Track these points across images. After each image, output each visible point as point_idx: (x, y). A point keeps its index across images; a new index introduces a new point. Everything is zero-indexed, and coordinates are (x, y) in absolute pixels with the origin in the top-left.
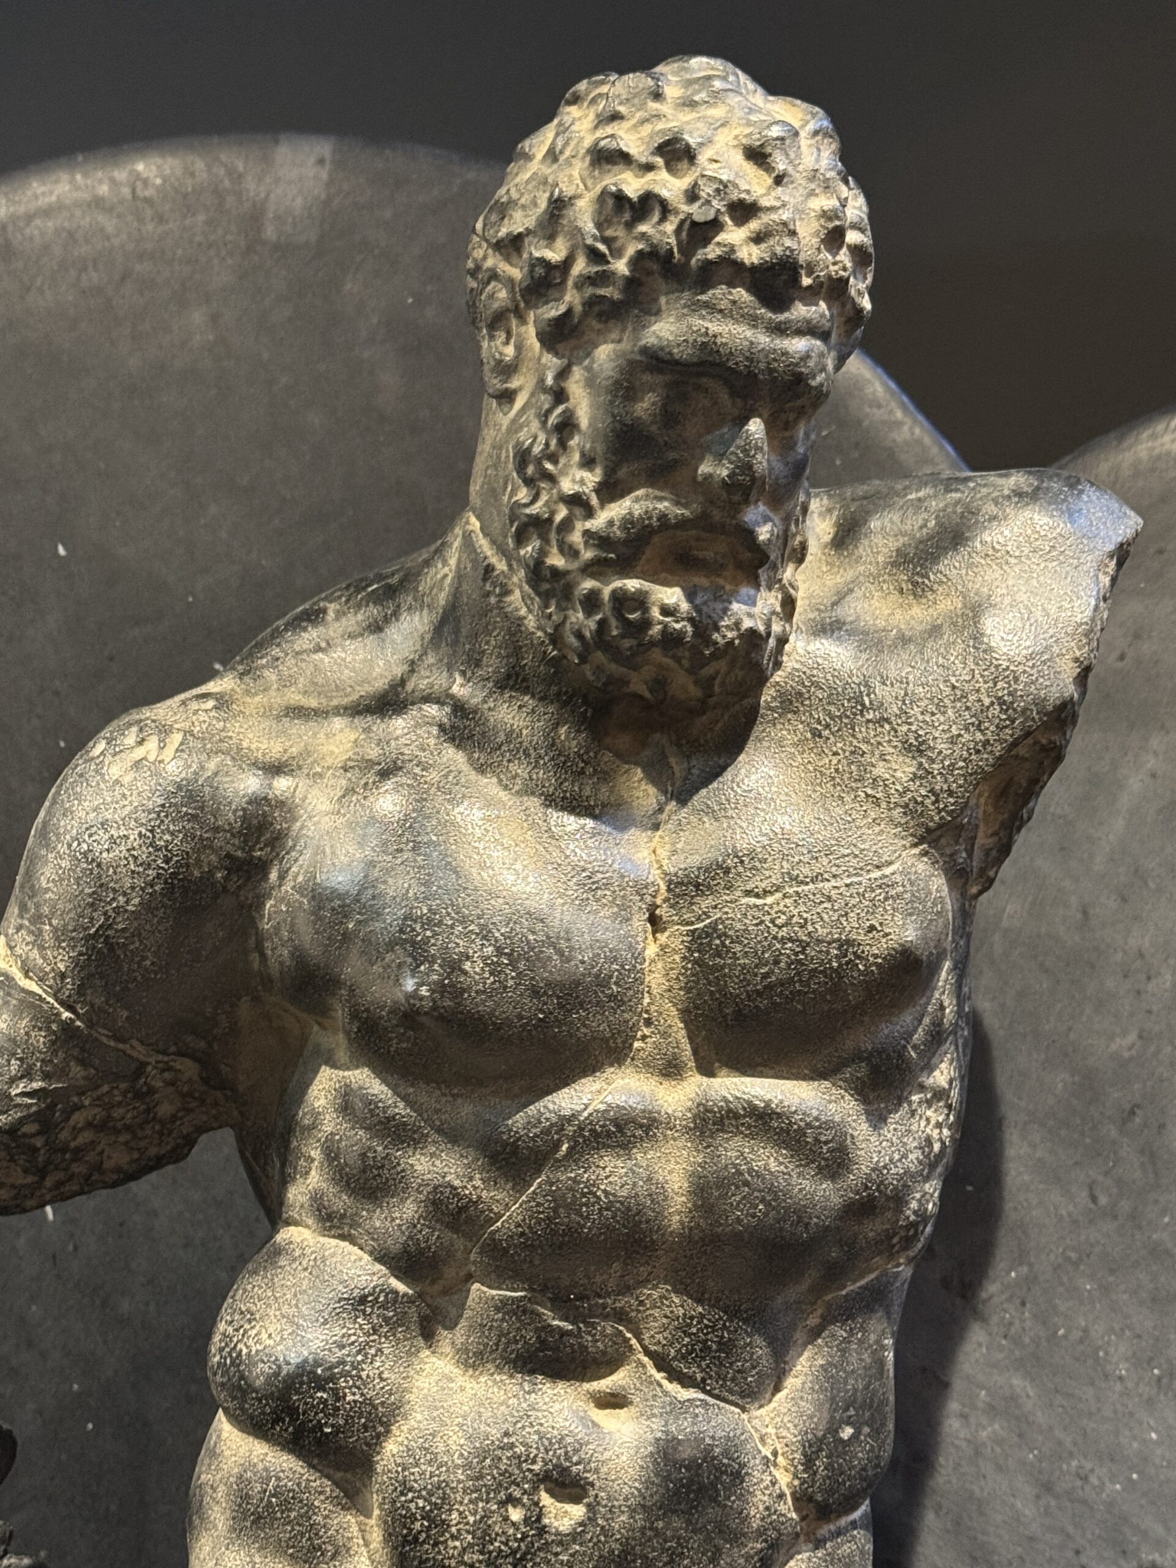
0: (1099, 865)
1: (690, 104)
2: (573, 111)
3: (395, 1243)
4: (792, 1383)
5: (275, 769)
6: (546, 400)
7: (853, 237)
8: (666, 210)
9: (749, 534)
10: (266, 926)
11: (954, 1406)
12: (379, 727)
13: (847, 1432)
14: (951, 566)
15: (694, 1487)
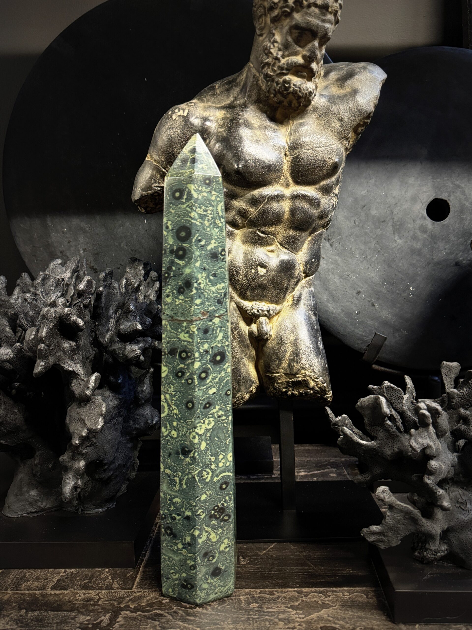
4: (304, 249)
14: (349, 82)
15: (286, 268)
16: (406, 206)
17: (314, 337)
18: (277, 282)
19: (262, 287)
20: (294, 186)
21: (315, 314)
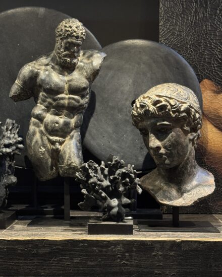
0: (106, 81)
1: (72, 23)
2: (64, 21)
3: (46, 106)
4: (75, 118)
6: (60, 44)
7: (83, 34)
8: (69, 31)
9: (75, 55)
10: (37, 81)
11: (90, 123)
12: (46, 67)
13: (78, 122)
15: (67, 124)
18: (63, 129)
20: (69, 94)
21: (79, 143)
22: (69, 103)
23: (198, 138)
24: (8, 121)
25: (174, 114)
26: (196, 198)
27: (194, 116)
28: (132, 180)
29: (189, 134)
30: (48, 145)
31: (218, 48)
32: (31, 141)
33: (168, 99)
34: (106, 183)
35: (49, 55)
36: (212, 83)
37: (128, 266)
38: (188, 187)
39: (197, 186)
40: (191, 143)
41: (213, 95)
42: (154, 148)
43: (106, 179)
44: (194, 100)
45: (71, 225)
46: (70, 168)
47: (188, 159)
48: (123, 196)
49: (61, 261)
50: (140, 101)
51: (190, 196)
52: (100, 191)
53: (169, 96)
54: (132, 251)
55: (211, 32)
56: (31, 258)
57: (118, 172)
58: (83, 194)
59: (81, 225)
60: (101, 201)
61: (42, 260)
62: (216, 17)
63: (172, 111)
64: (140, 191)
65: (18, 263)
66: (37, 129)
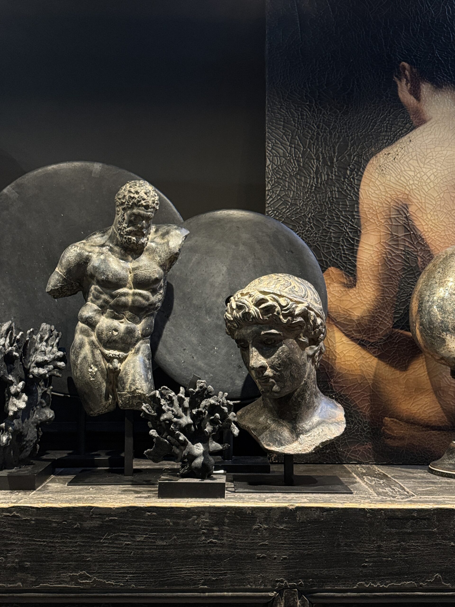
0: (189, 269)
1: (139, 187)
2: (128, 184)
3: (99, 304)
4: (142, 323)
5: (90, 252)
6: (122, 216)
7: (156, 202)
8: (136, 199)
9: (143, 232)
10: (88, 269)
11: (165, 330)
12: (102, 248)
13: (147, 328)
14: (167, 236)
15: (130, 332)
16: (214, 299)
17: (146, 372)
18: (124, 339)
19: (115, 341)
20: (135, 289)
21: (149, 359)
22: (133, 301)
23: (321, 353)
24: (44, 326)
25: (285, 319)
26: (318, 442)
27: (315, 321)
28: (224, 416)
29: (308, 348)
30: (102, 363)
31: (348, 223)
32: (77, 357)
33: (276, 297)
34: (186, 420)
35: (107, 231)
36: (341, 273)
37: (217, 546)
38: (306, 425)
39: (319, 424)
40: (311, 361)
41: (342, 290)
42: (256, 368)
43: (186, 415)
44: (315, 299)
45: (134, 483)
46: (134, 397)
47: (306, 384)
48: (210, 440)
49: (117, 540)
50: (236, 299)
51: (310, 438)
52: (177, 432)
53: (279, 293)
54: (223, 524)
55: (339, 200)
56: (72, 535)
57: (204, 403)
58: (152, 437)
59: (149, 483)
60: (178, 447)
61: (89, 537)
62: (346, 180)
63: (283, 315)
64: (236, 431)
65: (52, 542)
66: (86, 339)
